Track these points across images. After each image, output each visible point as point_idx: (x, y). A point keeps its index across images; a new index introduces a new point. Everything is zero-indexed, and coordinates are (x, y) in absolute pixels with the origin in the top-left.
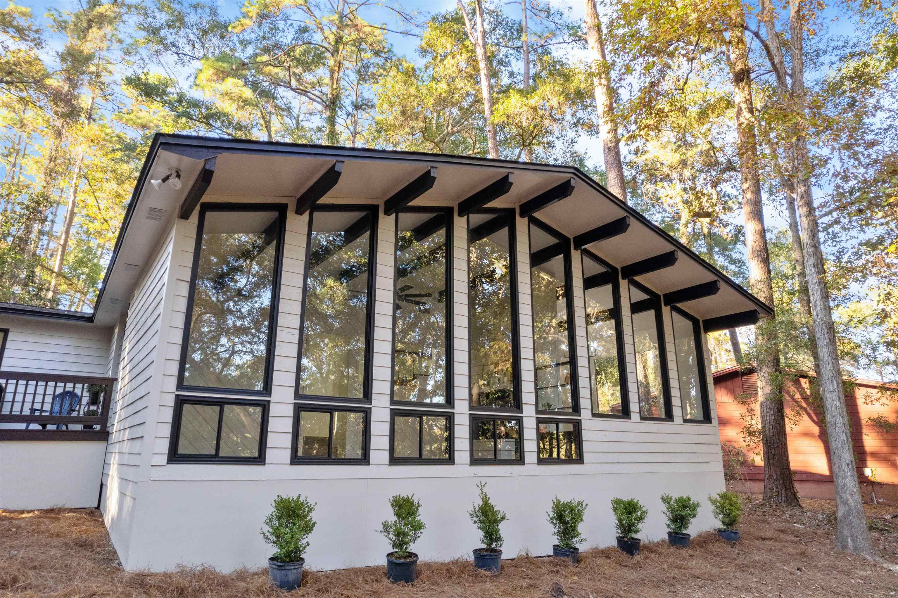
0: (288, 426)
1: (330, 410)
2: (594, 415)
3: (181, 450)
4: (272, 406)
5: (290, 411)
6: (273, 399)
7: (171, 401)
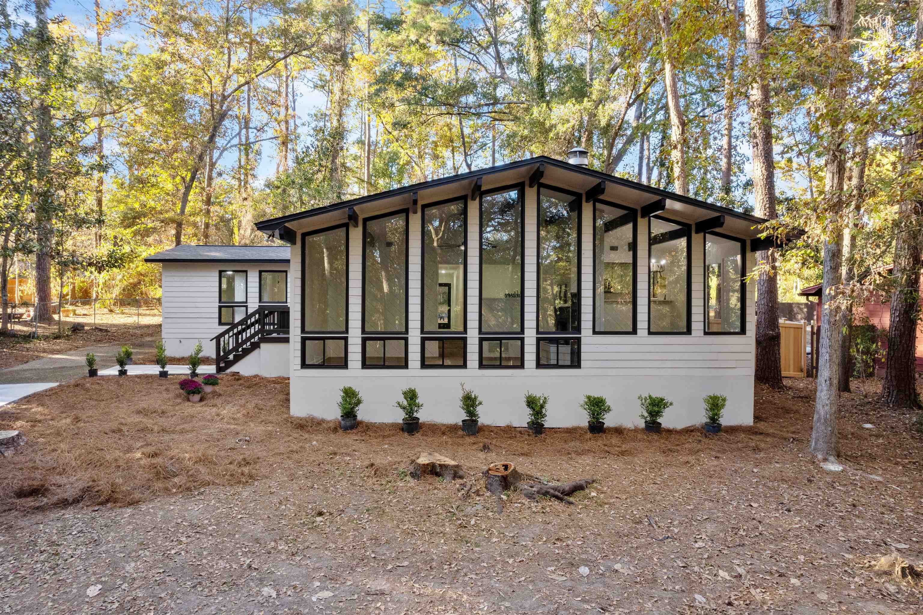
0: (359, 349)
1: (383, 339)
2: (595, 332)
3: (307, 362)
4: (349, 339)
5: (359, 341)
6: (349, 335)
7: (299, 340)
